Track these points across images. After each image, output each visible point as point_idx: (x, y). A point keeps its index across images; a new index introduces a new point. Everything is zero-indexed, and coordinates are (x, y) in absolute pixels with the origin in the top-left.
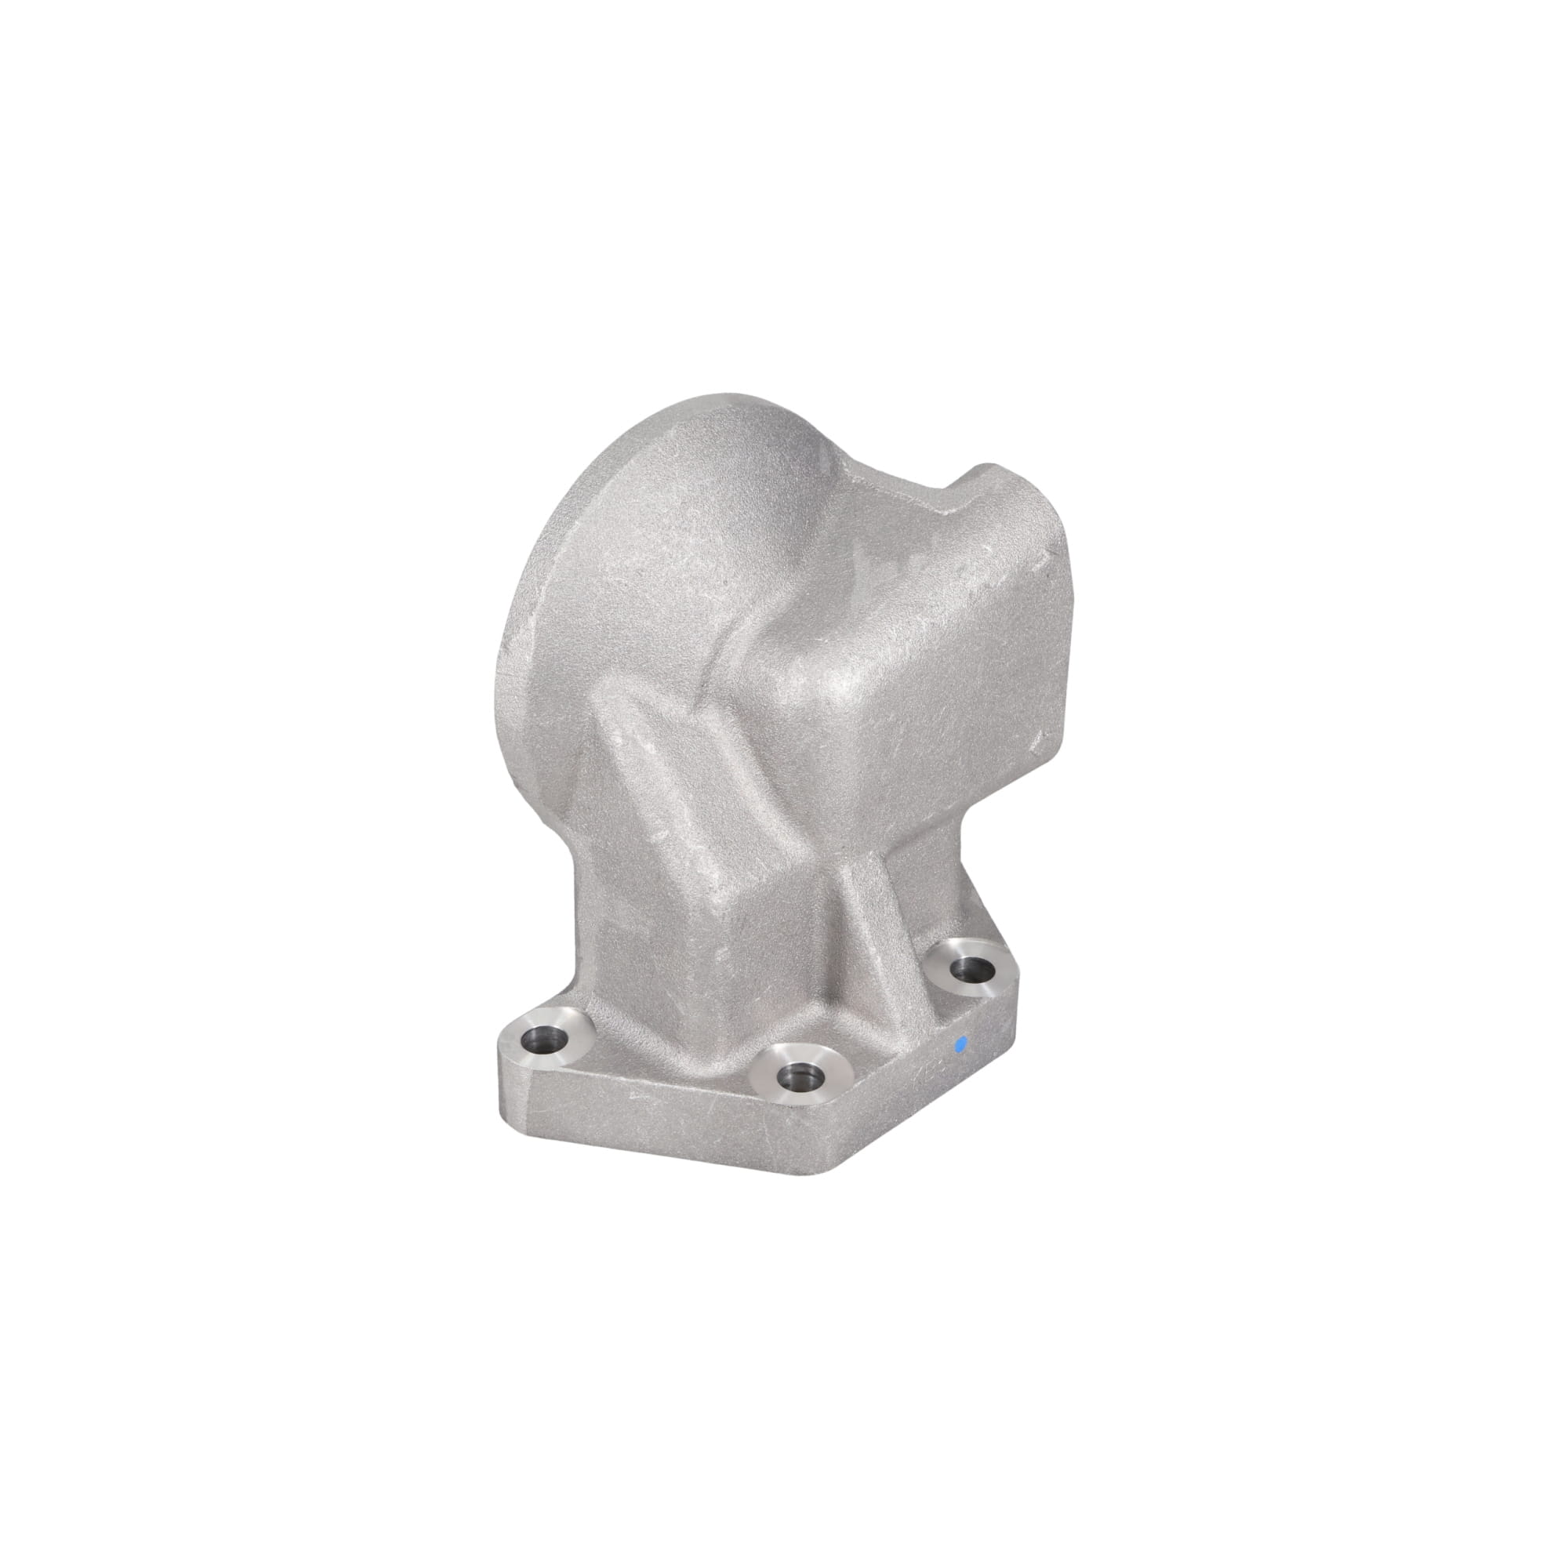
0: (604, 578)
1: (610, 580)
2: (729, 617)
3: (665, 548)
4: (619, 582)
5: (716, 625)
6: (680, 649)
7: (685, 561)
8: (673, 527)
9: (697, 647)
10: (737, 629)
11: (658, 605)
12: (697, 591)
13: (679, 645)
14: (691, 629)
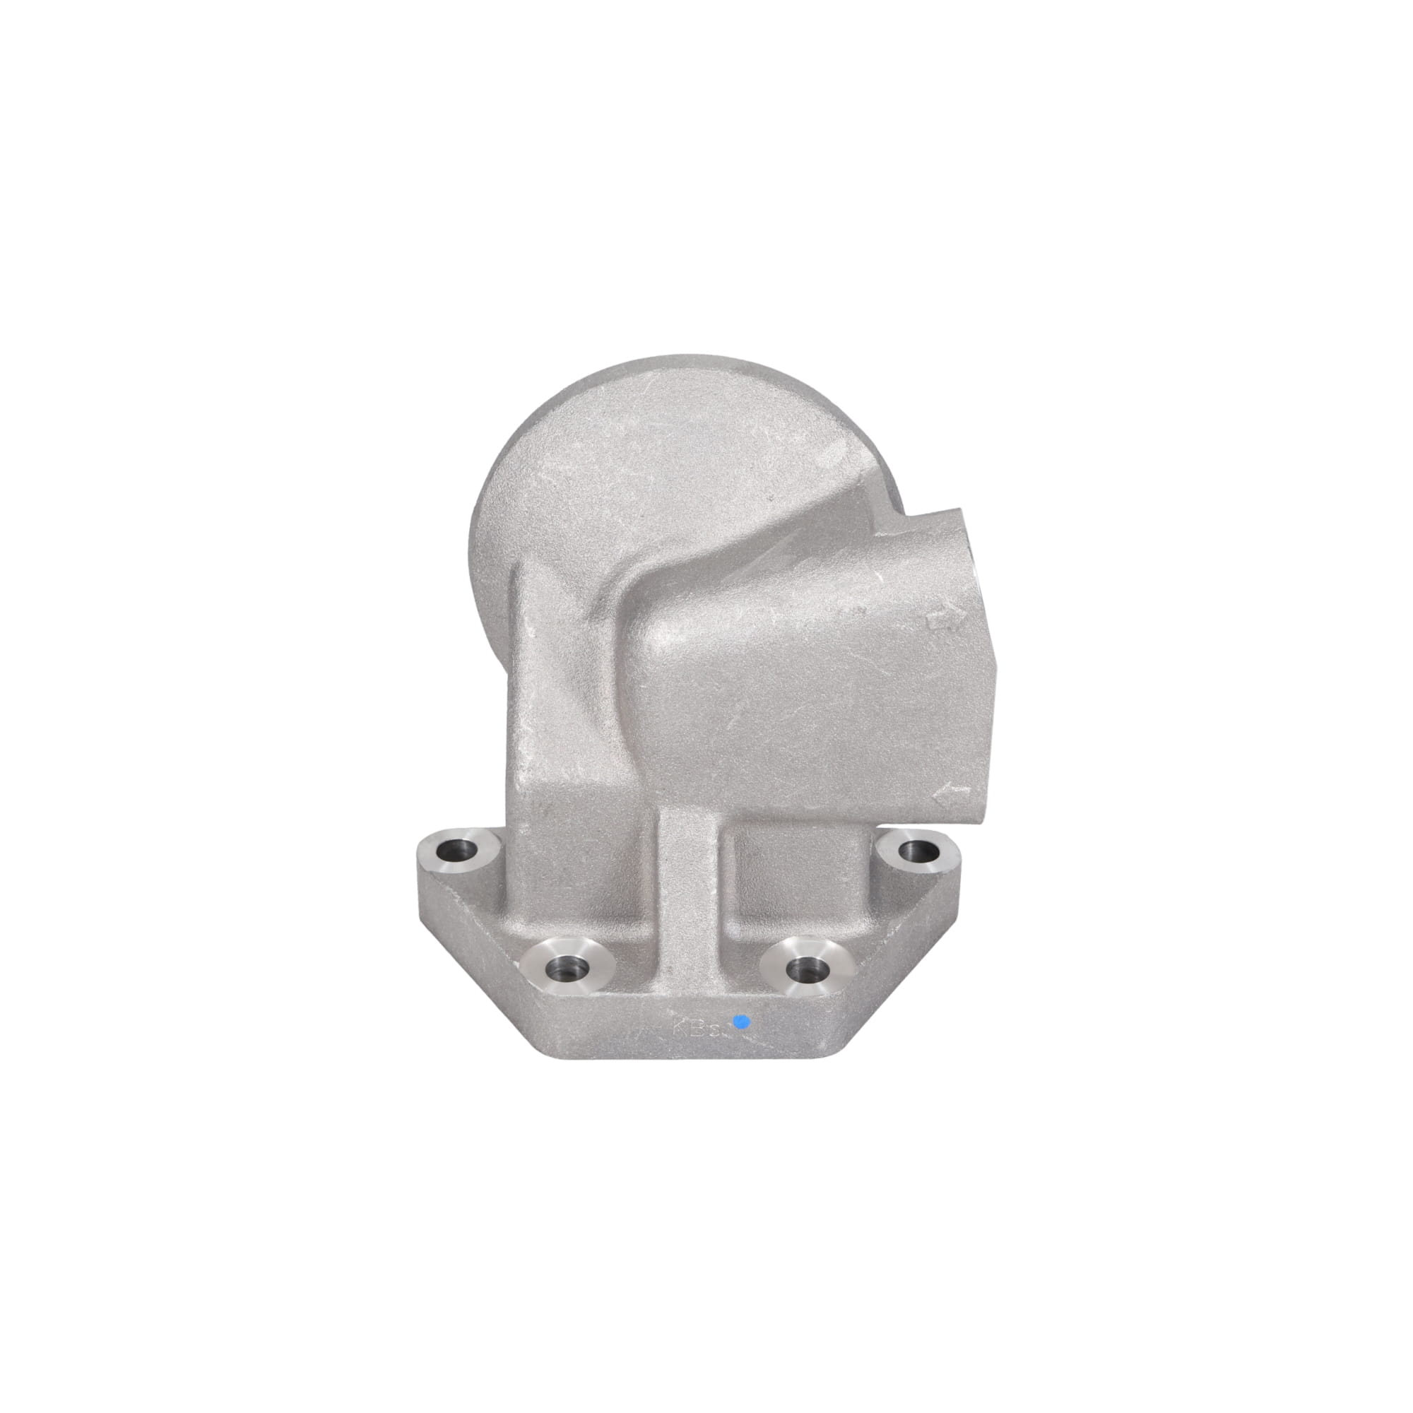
0: (539, 474)
1: (544, 477)
2: (633, 549)
3: (597, 467)
4: (550, 482)
5: (621, 551)
6: (586, 559)
7: (611, 485)
8: (610, 453)
9: (600, 563)
10: (641, 561)
11: (576, 513)
12: (612, 516)
13: (586, 555)
14: (599, 546)
